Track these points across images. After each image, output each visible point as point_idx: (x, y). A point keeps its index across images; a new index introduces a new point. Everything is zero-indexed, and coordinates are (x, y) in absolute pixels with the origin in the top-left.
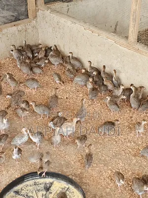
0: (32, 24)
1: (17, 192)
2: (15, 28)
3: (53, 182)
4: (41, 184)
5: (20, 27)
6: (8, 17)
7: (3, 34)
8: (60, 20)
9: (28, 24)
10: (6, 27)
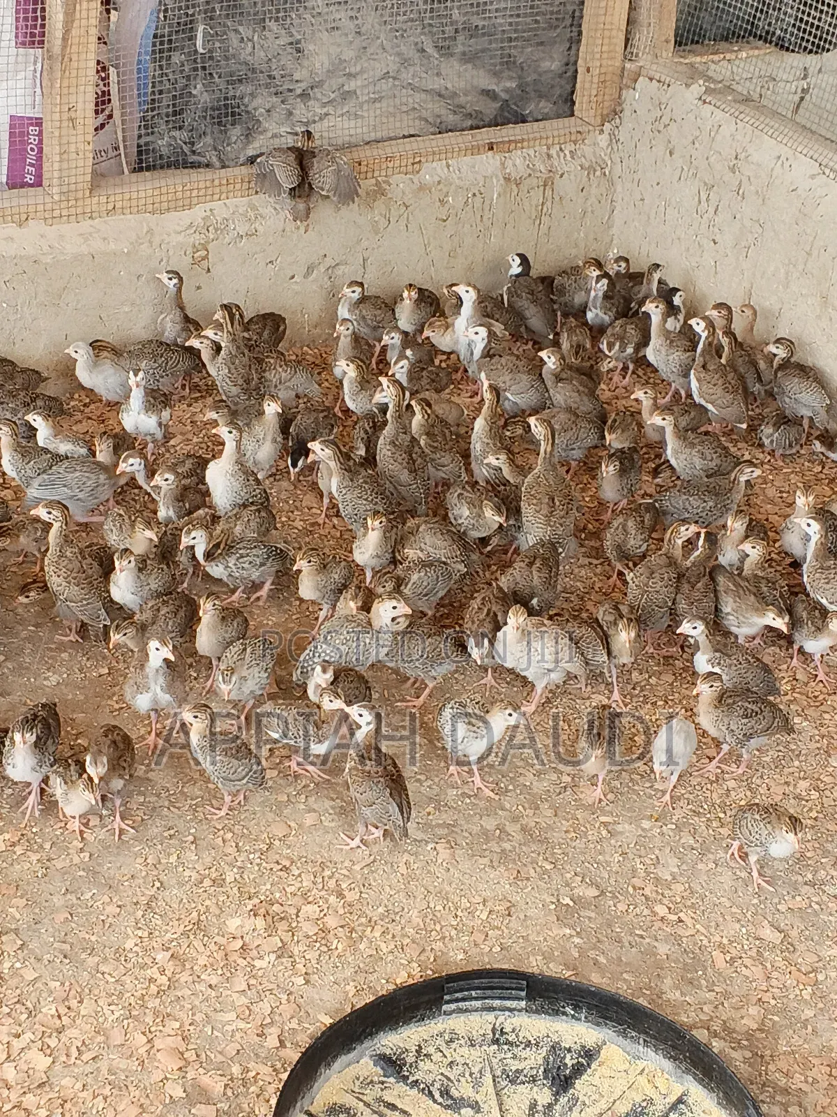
0: (588, 150)
1: (393, 1065)
2: (489, 163)
3: (599, 1049)
4: (528, 1044)
5: (517, 162)
6: (462, 100)
7: (422, 188)
8: (750, 151)
9: (568, 148)
10: (444, 154)
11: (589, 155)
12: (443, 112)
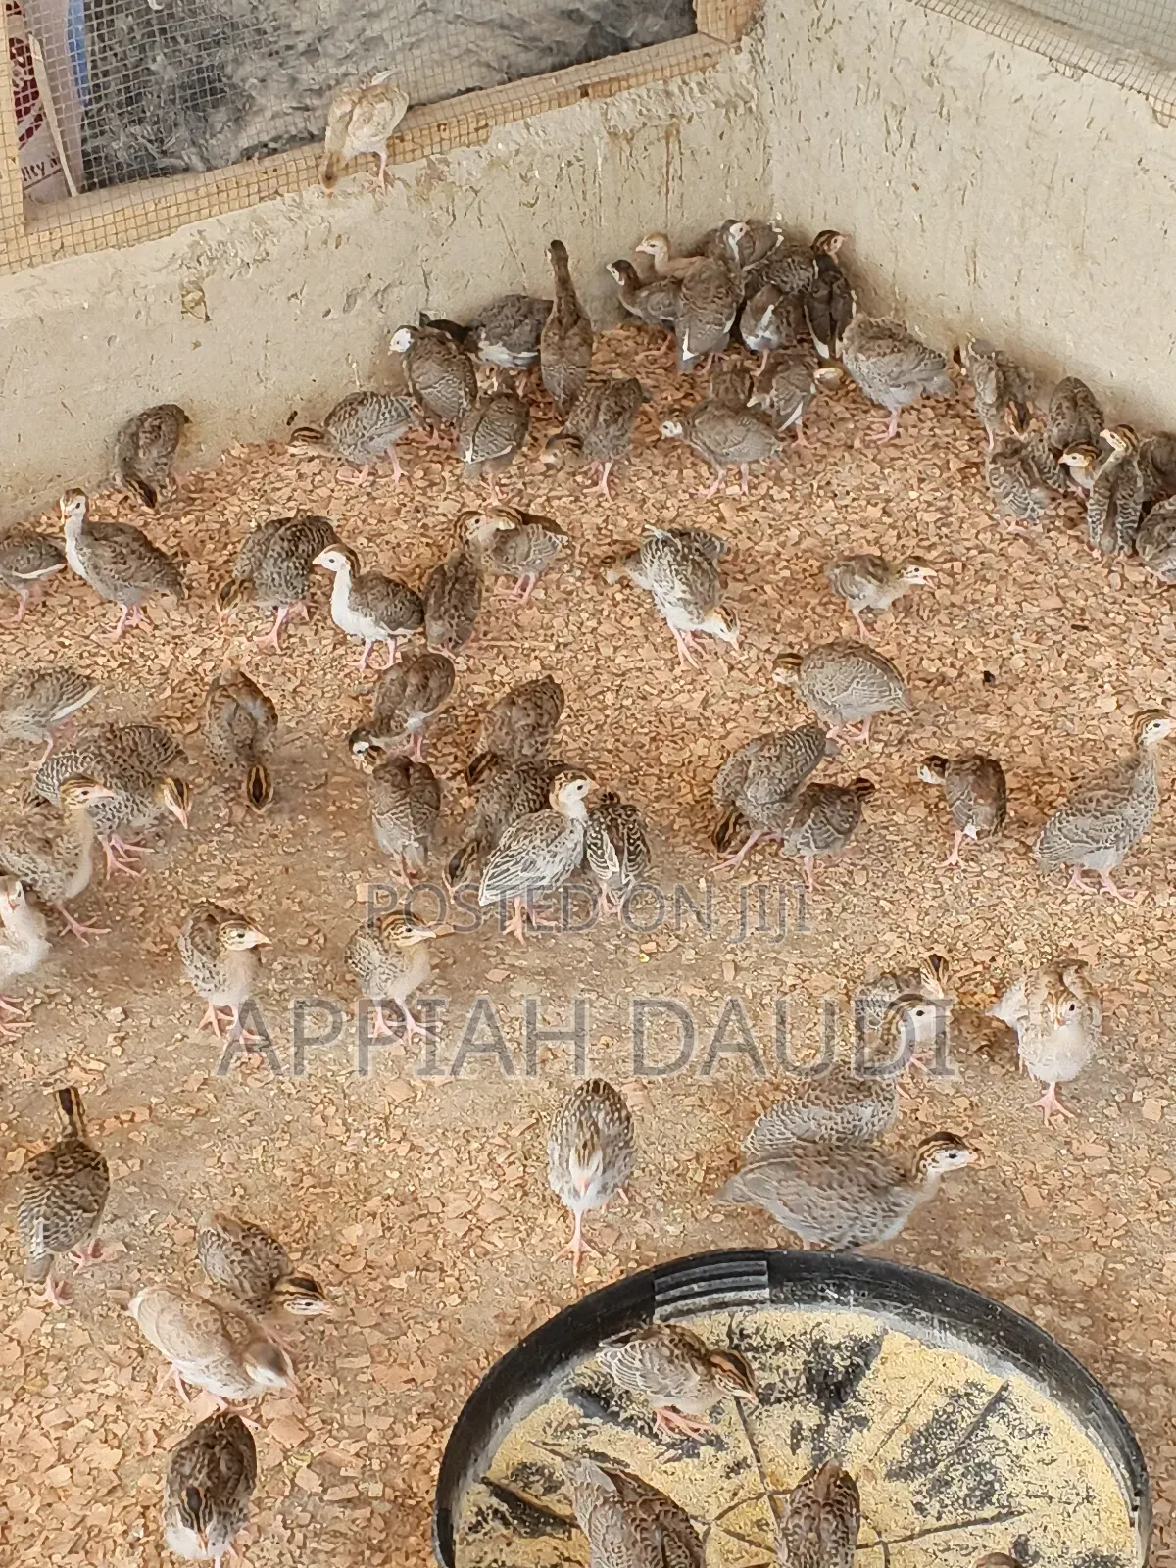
0: (722, 78)
1: (598, 1399)
2: (584, 114)
3: (878, 1341)
4: (780, 1347)
5: (624, 108)
6: (535, 29)
7: (494, 162)
8: (950, 49)
9: (694, 79)
10: (518, 110)
11: (725, 84)
12: (511, 50)
